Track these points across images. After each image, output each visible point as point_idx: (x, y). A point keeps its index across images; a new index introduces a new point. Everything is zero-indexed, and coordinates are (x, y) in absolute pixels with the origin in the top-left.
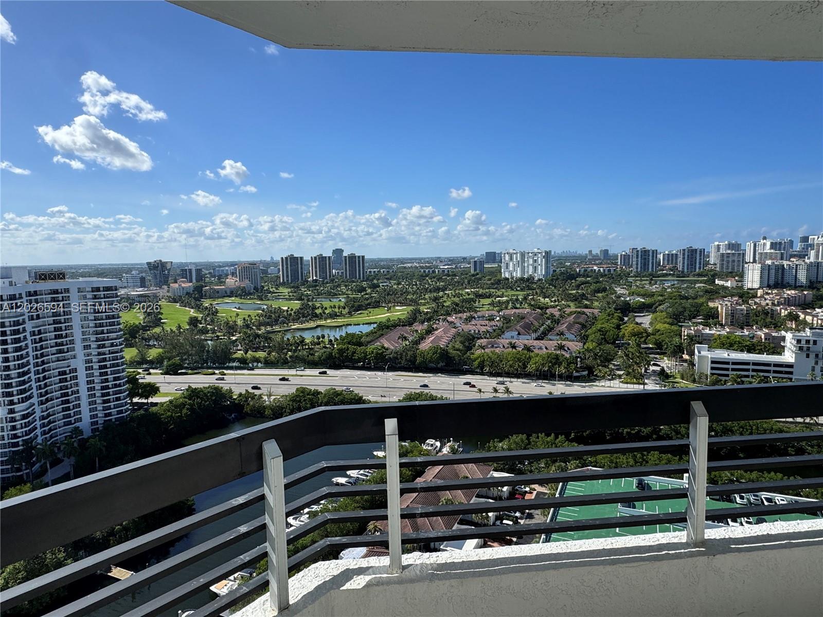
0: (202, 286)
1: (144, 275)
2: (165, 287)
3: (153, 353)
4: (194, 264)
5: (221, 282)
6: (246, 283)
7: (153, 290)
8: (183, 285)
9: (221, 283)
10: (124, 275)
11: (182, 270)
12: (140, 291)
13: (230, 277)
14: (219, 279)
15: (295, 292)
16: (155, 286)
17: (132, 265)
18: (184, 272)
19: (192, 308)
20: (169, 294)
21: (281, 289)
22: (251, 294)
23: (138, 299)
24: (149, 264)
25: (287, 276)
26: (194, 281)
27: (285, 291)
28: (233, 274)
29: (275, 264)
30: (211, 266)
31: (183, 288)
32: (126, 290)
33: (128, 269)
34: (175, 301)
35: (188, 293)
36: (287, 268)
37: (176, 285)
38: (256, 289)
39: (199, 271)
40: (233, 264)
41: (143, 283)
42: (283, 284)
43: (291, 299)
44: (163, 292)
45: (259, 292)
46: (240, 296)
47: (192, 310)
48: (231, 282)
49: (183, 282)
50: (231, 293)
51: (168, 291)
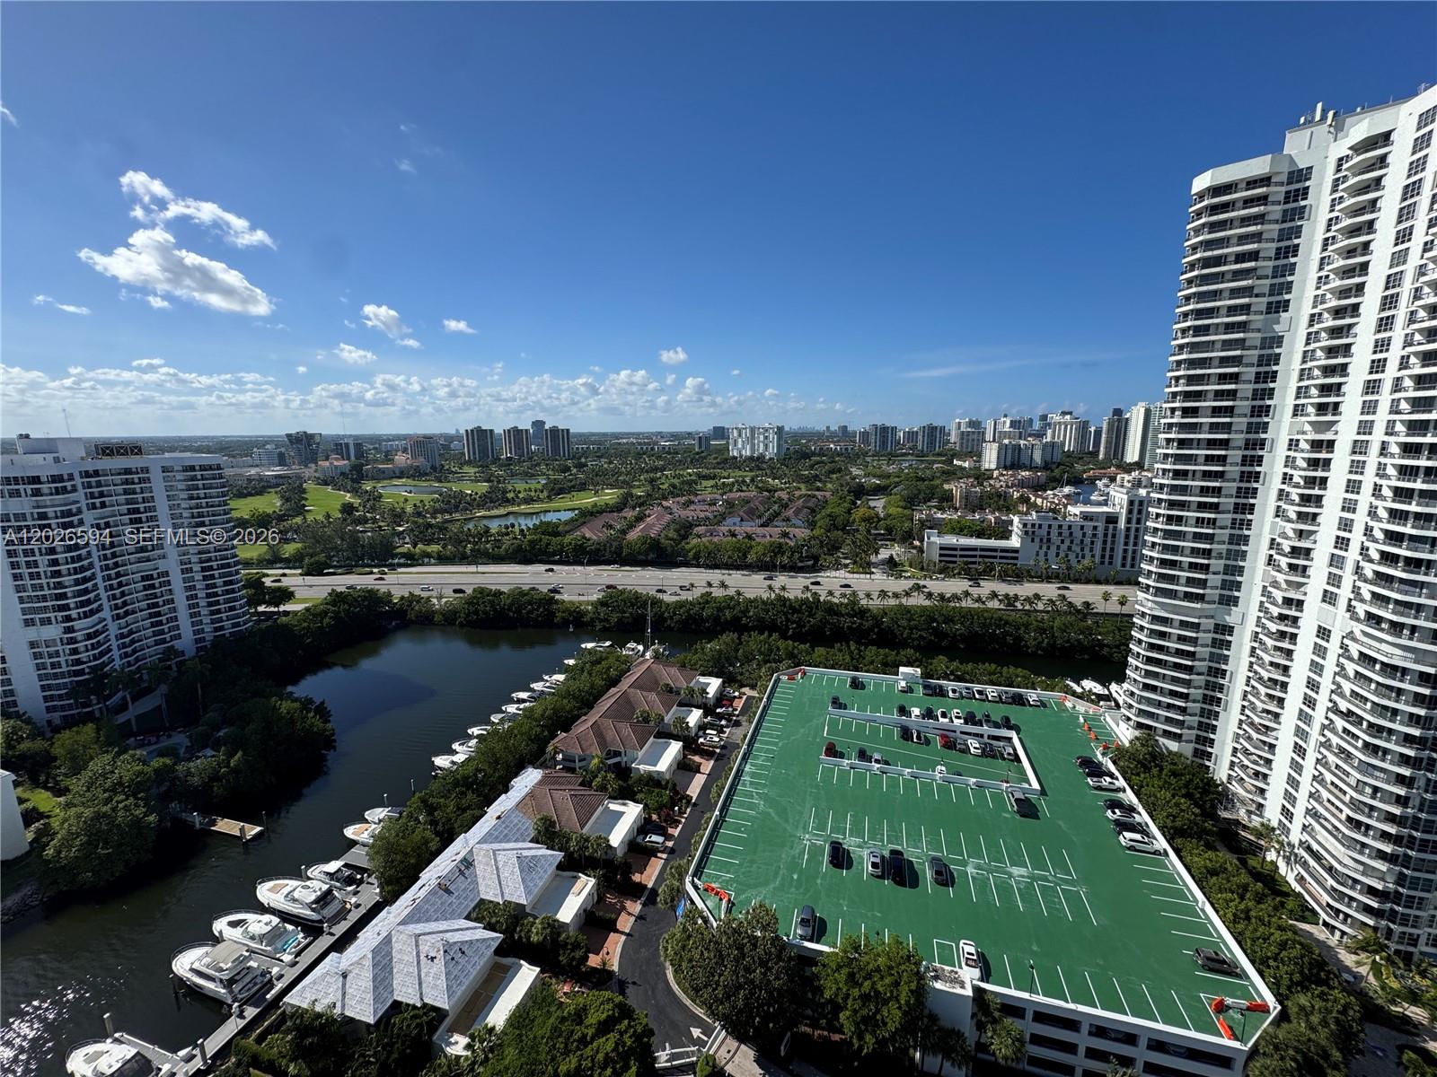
0: (363, 465)
1: (283, 450)
2: (312, 465)
3: (289, 549)
4: (351, 436)
5: (390, 460)
6: (420, 462)
7: (296, 469)
8: (336, 463)
9: (388, 459)
10: (255, 450)
11: (336, 444)
12: (276, 471)
13: (399, 453)
14: (386, 456)
15: (483, 472)
16: (300, 464)
17: (270, 437)
18: (339, 446)
19: (349, 492)
20: (317, 475)
21: (466, 469)
22: (426, 474)
23: (274, 481)
24: (289, 436)
25: (474, 453)
26: (353, 458)
27: (471, 470)
28: (405, 450)
29: (458, 437)
30: (377, 440)
31: (336, 467)
32: (257, 470)
33: (260, 443)
34: (326, 483)
35: (343, 474)
36: (473, 443)
37: (327, 464)
38: (434, 468)
39: (358, 446)
40: (405, 437)
41: (282, 461)
42: (469, 463)
43: (479, 481)
44: (309, 472)
45: (439, 473)
46: (412, 477)
47: (349, 495)
48: (401, 459)
49: (337, 459)
50: (401, 474)
51: (316, 471)
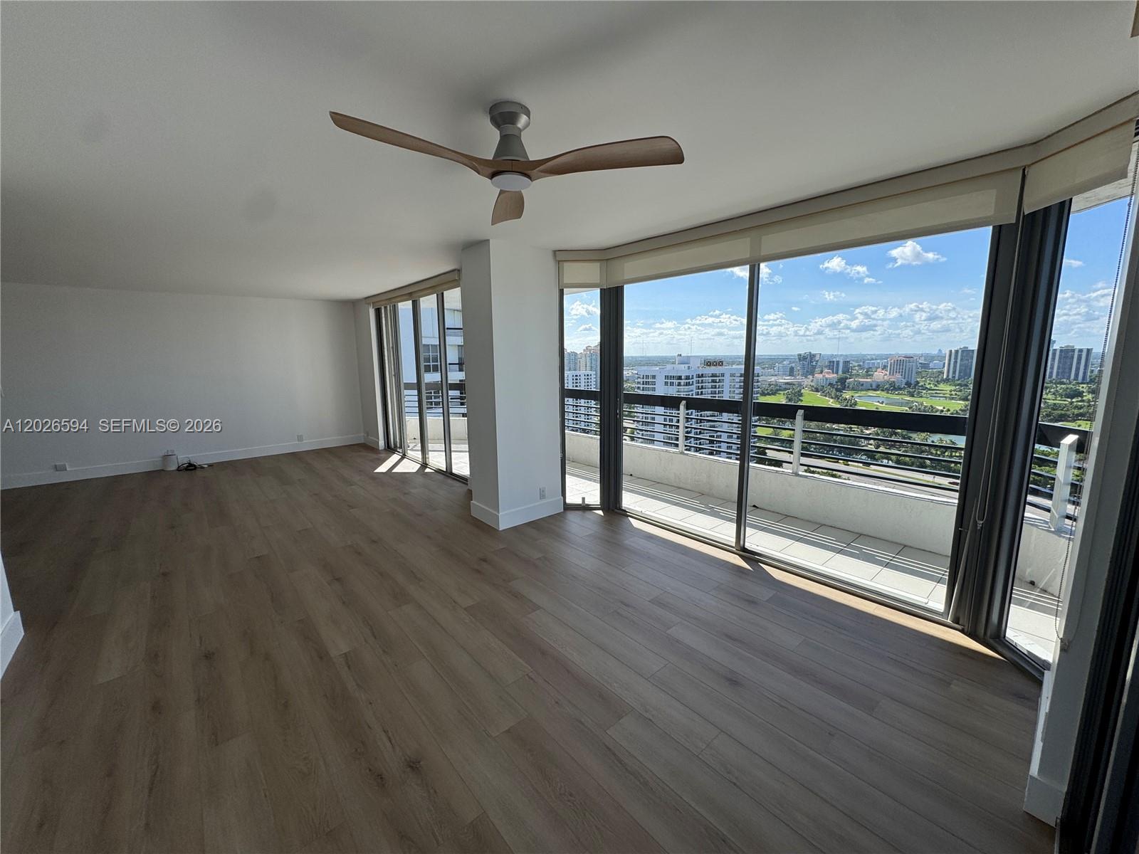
0: (847, 378)
1: (793, 365)
2: (811, 377)
4: (841, 355)
5: (870, 375)
6: (897, 378)
7: (799, 379)
8: (827, 376)
9: (868, 375)
10: (777, 364)
11: (830, 362)
12: (788, 379)
13: (879, 370)
14: (867, 372)
15: (960, 391)
16: (802, 375)
18: (832, 365)
19: (832, 398)
20: (812, 384)
21: (942, 386)
22: (900, 389)
23: (784, 386)
24: (800, 355)
25: (954, 372)
26: (840, 372)
27: (946, 388)
28: (885, 367)
29: (942, 358)
30: (862, 359)
31: (827, 379)
32: (776, 378)
33: (780, 360)
34: (817, 390)
35: (830, 384)
36: (956, 362)
37: (821, 376)
38: (908, 384)
39: (846, 363)
40: (887, 357)
41: (791, 372)
42: (947, 381)
43: (953, 399)
44: (807, 381)
45: (912, 387)
46: (887, 390)
47: (832, 400)
48: (880, 376)
49: (828, 373)
50: (878, 387)
51: (812, 381)
